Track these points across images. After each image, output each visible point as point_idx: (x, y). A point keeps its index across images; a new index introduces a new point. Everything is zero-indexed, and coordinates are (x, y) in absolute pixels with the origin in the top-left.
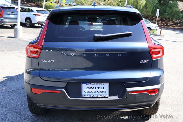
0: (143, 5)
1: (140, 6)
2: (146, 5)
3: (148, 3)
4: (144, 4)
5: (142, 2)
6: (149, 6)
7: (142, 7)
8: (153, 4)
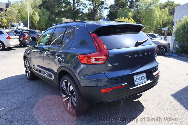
0: (38, 21)
1: (35, 21)
2: (40, 20)
3: (41, 19)
4: (38, 19)
5: (36, 18)
6: (42, 21)
7: (37, 22)
8: (45, 20)
